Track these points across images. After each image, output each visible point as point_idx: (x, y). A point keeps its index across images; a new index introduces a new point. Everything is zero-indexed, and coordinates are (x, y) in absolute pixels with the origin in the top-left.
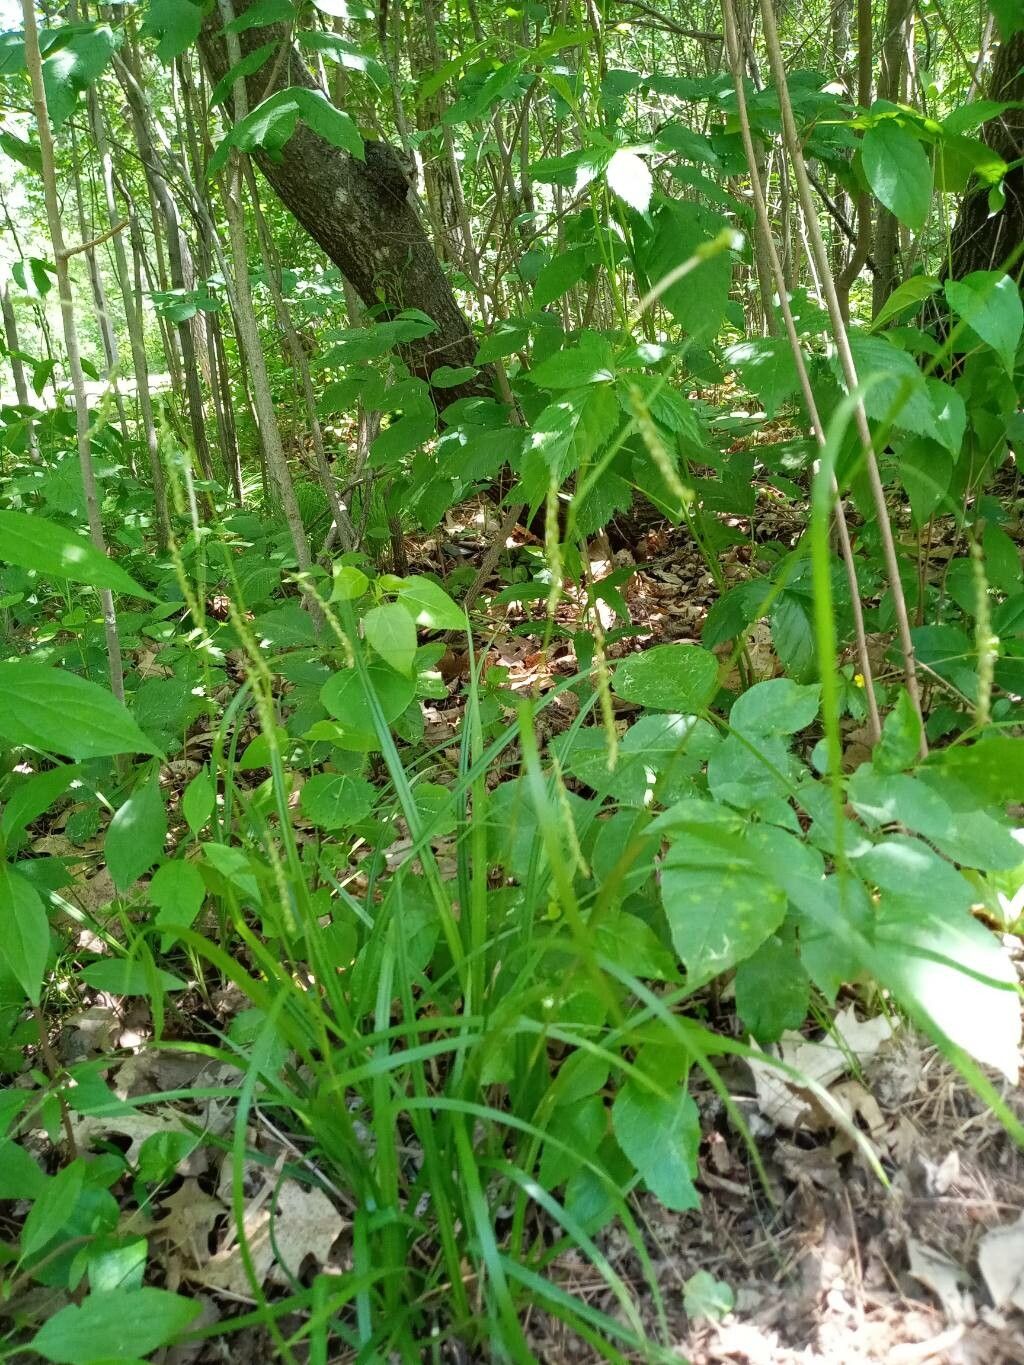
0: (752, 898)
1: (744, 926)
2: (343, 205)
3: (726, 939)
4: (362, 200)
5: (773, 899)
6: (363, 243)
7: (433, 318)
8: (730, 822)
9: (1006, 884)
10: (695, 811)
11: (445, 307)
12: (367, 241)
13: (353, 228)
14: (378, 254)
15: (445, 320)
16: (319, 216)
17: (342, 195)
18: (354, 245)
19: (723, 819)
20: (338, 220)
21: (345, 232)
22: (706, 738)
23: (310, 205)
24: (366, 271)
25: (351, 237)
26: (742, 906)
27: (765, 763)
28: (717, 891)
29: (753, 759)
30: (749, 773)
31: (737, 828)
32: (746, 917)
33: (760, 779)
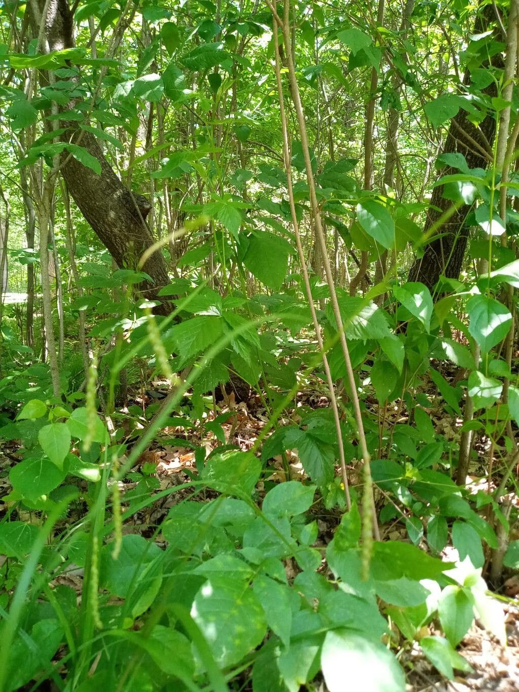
0: (246, 624)
1: (237, 642)
2: (112, 218)
3: (224, 649)
4: (122, 218)
5: (259, 626)
6: (120, 238)
7: (153, 278)
8: (245, 572)
9: (415, 617)
10: (226, 564)
11: (160, 274)
12: (122, 237)
13: (116, 230)
14: (127, 244)
15: (159, 280)
16: (99, 223)
17: (112, 214)
18: (115, 239)
19: (241, 569)
20: (109, 226)
21: (112, 232)
22: (247, 515)
23: (95, 217)
24: (121, 251)
25: (115, 236)
26: (239, 629)
27: (278, 534)
28: (226, 616)
29: (271, 531)
30: (267, 540)
31: (248, 576)
32: (240, 636)
33: (273, 544)
